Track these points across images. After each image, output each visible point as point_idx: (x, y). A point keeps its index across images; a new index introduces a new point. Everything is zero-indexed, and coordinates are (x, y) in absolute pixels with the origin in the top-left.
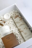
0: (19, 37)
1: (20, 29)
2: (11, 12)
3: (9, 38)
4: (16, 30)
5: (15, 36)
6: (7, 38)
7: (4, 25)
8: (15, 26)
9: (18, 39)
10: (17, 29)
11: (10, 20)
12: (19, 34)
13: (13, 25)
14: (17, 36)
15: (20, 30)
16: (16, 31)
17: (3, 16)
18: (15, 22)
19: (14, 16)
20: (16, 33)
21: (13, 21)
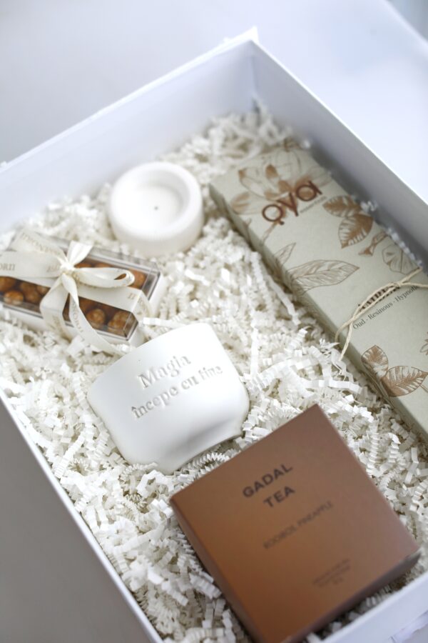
2: (200, 144)
3: (278, 485)
4: (328, 371)
6: (248, 492)
7: (145, 322)
8: (282, 316)
10: (337, 358)
15: (380, 371)
17: (97, 197)
18: (289, 265)
19: (258, 189)
21: (255, 257)
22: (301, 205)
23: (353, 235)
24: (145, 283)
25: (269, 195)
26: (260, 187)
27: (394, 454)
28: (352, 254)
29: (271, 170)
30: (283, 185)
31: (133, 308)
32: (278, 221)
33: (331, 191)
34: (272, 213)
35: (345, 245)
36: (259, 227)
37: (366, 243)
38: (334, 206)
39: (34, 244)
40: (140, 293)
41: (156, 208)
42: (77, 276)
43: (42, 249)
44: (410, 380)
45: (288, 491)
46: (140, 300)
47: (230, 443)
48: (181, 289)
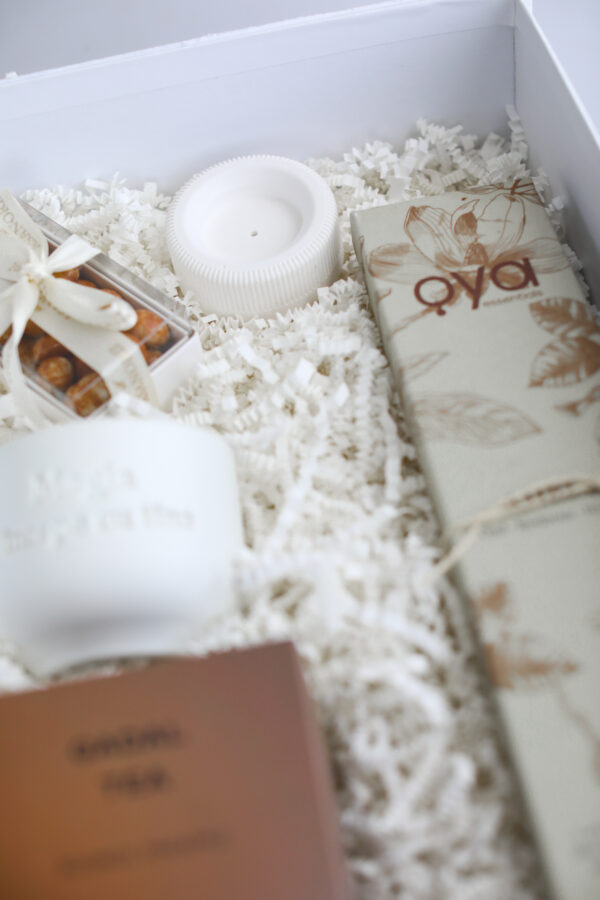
0: (428, 803)
1: (498, 597)
3: (142, 761)
4: (398, 600)
5: (335, 744)
6: (84, 750)
7: (121, 399)
8: (378, 480)
9: (366, 847)
10: (426, 578)
11: (302, 317)
12: (433, 704)
13: (350, 454)
14: (369, 748)
15: (491, 629)
16: (394, 621)
17: (170, 192)
18: (416, 388)
19: (428, 246)
20: (374, 687)
21: (371, 358)
22: (492, 291)
23: (560, 371)
24: (157, 347)
25: (443, 259)
26: (440, 243)
29: (469, 221)
30: (477, 251)
31: (109, 369)
32: (438, 307)
33: (556, 285)
34: (434, 291)
35: (537, 383)
36: (398, 305)
37: (577, 391)
38: (550, 313)
39: (8, 218)
40: (133, 349)
41: (255, 234)
42: (45, 287)
43: (16, 231)
44: (537, 669)
45: (157, 780)
46: (129, 362)
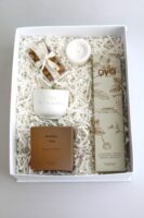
1: (98, 122)
15: (96, 126)
18: (95, 88)
20: (81, 129)
24: (61, 71)
25: (104, 67)
26: (103, 63)
27: (87, 145)
28: (110, 94)
29: (109, 61)
30: (109, 66)
31: (54, 76)
32: (101, 75)
33: (118, 75)
34: (101, 72)
35: (111, 91)
36: (96, 74)
38: (116, 80)
40: (58, 74)
42: (47, 61)
44: (100, 132)
45: (54, 141)
46: (57, 76)
47: (57, 120)
48: (70, 77)
